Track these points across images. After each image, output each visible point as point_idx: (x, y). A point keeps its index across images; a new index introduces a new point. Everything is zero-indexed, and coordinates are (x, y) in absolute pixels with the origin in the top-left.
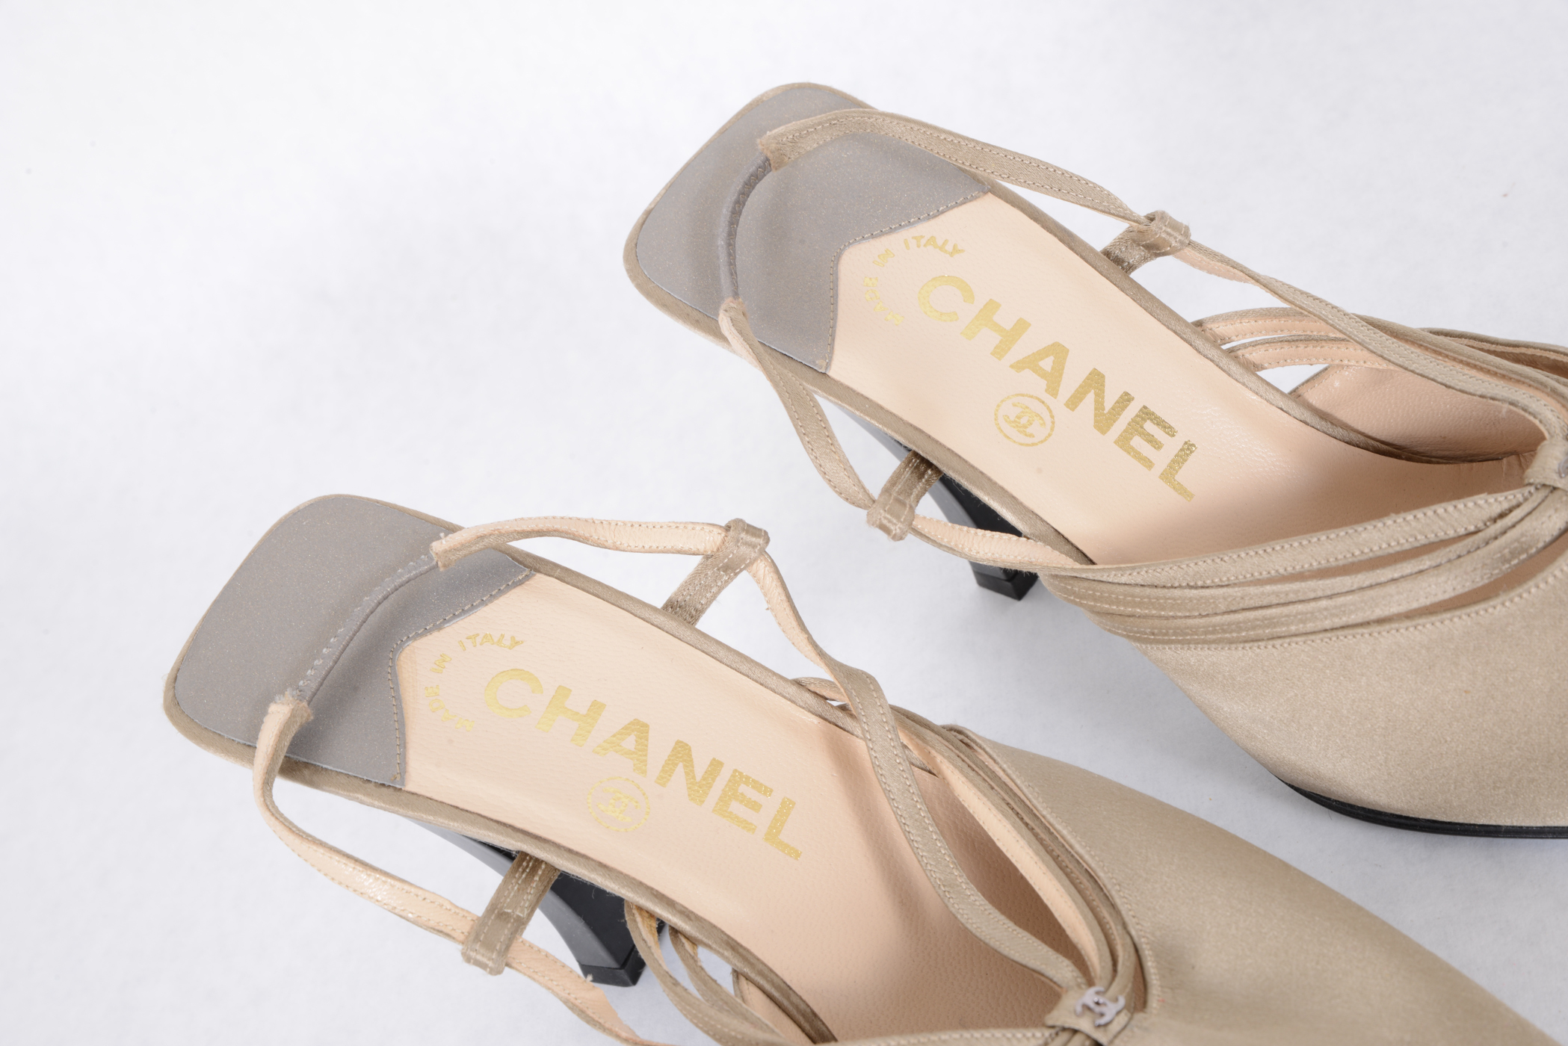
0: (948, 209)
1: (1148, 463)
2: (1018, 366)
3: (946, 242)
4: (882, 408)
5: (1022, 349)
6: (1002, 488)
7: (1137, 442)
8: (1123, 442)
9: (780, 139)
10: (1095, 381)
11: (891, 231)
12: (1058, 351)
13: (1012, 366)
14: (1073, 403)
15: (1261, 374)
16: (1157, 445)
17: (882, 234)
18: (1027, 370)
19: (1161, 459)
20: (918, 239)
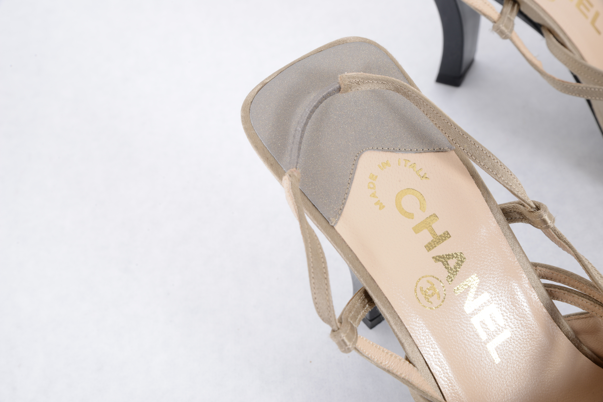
2: (437, 259)
3: (421, 170)
5: (441, 250)
9: (352, 80)
11: (394, 151)
13: (433, 258)
17: (388, 150)
18: (441, 262)
20: (406, 161)
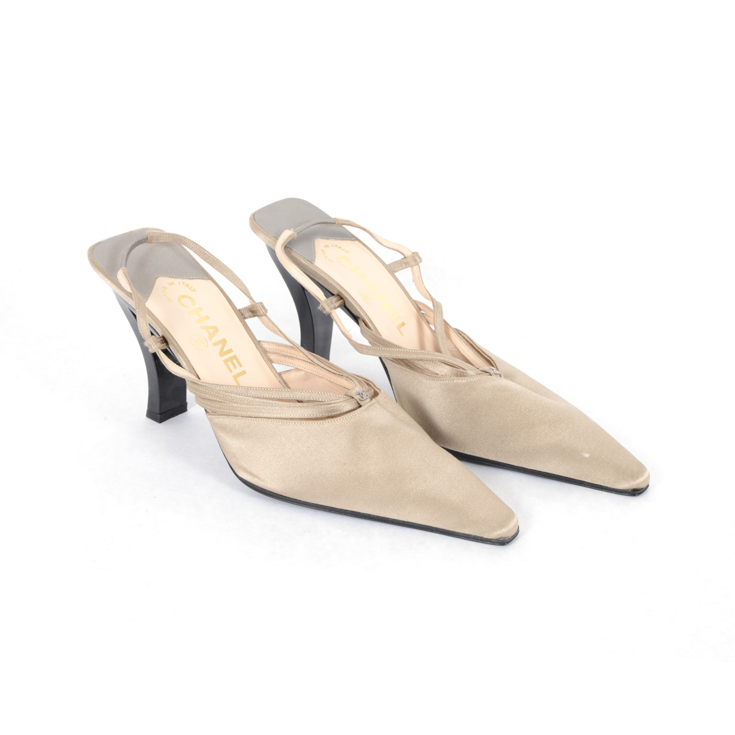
0: (196, 279)
1: (231, 371)
2: (203, 327)
3: (192, 287)
4: (158, 319)
5: (205, 323)
6: (186, 356)
7: (229, 363)
8: (226, 362)
10: (224, 342)
11: (176, 278)
12: (216, 329)
13: (200, 326)
14: (215, 344)
15: (273, 364)
16: (235, 368)
17: (173, 277)
18: (205, 329)
19: (235, 372)
20: (183, 283)
